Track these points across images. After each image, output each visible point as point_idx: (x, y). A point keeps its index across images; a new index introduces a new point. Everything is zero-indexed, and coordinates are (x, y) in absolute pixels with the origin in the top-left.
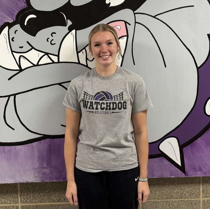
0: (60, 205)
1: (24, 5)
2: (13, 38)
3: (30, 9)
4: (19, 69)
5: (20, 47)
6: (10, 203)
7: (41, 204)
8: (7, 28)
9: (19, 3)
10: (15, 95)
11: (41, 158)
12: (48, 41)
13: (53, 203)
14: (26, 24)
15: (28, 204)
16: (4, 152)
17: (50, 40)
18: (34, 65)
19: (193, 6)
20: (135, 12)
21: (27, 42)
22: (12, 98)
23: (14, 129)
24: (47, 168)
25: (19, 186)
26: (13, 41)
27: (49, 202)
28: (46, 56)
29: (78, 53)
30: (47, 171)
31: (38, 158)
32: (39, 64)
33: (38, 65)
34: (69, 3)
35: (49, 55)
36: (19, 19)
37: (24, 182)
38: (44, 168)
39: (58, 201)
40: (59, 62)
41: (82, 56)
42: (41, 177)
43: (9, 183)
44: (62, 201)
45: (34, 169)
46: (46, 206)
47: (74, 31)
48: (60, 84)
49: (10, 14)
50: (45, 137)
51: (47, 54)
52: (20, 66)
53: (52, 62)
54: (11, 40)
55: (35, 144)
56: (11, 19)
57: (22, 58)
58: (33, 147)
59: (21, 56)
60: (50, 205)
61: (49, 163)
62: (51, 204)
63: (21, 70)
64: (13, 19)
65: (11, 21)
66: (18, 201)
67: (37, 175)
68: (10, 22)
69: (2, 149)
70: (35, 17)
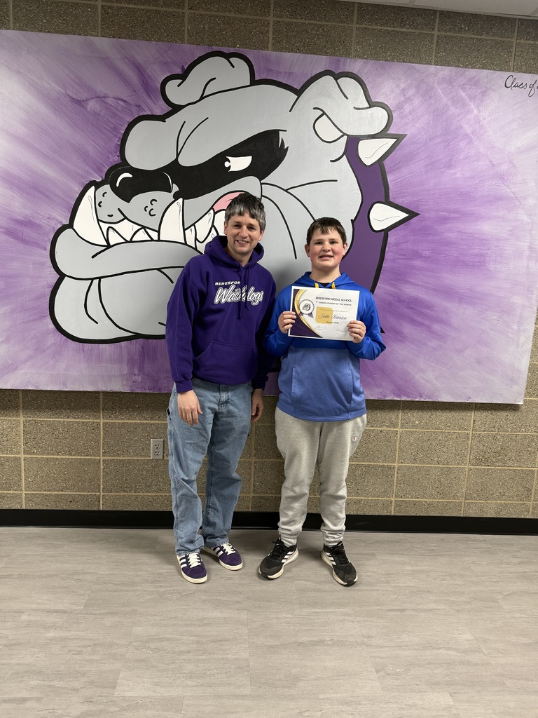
0: (154, 424)
1: (116, 159)
2: (101, 202)
3: (123, 165)
4: (106, 244)
5: (108, 216)
6: (89, 419)
7: (129, 421)
8: (93, 188)
9: (111, 156)
10: (100, 278)
11: (131, 362)
12: (146, 211)
13: (145, 422)
14: (118, 185)
15: (112, 421)
16: (83, 350)
17: (148, 209)
18: (127, 242)
19: (336, 181)
20: (262, 182)
21: (119, 209)
22: (96, 282)
23: (97, 323)
24: (139, 375)
25: (101, 396)
26: (100, 206)
27: (140, 419)
28: (143, 230)
29: (184, 230)
30: (139, 379)
31: (128, 362)
32: (133, 240)
33: (131, 241)
34: (176, 162)
35: (148, 230)
36: (110, 178)
37: (108, 390)
38: (135, 375)
39: (152, 419)
40: (159, 240)
41: (190, 235)
42: (131, 386)
43: (89, 390)
44: (156, 420)
45: (122, 375)
46: (135, 424)
47: (180, 200)
48: (159, 270)
49: (98, 170)
50: (137, 336)
51: (144, 227)
52: (107, 241)
53: (149, 239)
54: (98, 205)
55: (123, 344)
56: (99, 177)
57: (110, 230)
58: (121, 347)
59: (109, 227)
60: (141, 424)
61: (141, 370)
62: (142, 422)
63: (109, 246)
64: (101, 177)
65: (99, 180)
66: (99, 417)
67: (125, 382)
68: (97, 180)
69: (81, 347)
70: (130, 176)
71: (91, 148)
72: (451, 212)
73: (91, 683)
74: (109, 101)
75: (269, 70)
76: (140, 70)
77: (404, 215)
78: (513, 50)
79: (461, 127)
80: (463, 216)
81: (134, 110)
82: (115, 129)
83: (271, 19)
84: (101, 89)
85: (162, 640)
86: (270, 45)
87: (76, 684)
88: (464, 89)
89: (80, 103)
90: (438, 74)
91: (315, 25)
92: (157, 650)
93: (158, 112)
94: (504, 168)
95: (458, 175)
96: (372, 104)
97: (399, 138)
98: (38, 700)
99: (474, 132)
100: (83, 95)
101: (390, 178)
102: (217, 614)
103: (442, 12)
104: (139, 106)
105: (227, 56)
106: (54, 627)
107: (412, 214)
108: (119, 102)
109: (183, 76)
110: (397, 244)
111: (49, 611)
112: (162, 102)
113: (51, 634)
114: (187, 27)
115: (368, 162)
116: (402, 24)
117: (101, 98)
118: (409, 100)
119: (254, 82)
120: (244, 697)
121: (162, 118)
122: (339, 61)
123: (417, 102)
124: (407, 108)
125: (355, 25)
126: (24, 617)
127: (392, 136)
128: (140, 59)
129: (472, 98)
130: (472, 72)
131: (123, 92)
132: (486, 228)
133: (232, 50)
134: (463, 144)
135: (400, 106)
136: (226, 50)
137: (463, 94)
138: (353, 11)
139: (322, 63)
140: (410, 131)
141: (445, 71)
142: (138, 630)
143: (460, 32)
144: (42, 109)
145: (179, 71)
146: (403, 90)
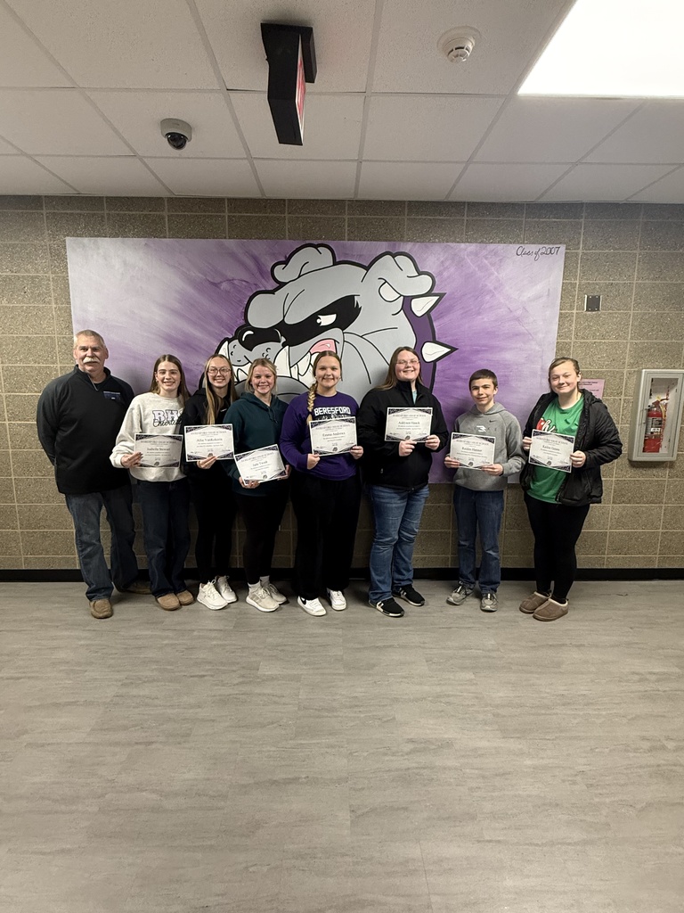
1: (243, 322)
2: (232, 352)
3: (247, 326)
5: (238, 361)
8: (227, 343)
9: (238, 320)
14: (243, 340)
19: (397, 328)
20: (344, 331)
21: (245, 356)
26: (232, 355)
29: (290, 368)
34: (283, 321)
36: (238, 335)
41: (294, 371)
47: (287, 347)
56: (230, 335)
59: (238, 369)
64: (232, 335)
65: (230, 337)
70: (252, 333)
71: (224, 316)
72: (483, 346)
73: (243, 668)
74: (235, 282)
75: (346, 254)
76: (256, 259)
77: (448, 350)
78: (523, 226)
79: (486, 285)
80: (491, 349)
81: (253, 287)
82: (241, 301)
83: (346, 217)
84: (230, 275)
85: (285, 645)
86: (346, 235)
87: (234, 668)
88: (486, 258)
89: (216, 285)
90: (466, 249)
91: (377, 219)
92: (283, 650)
93: (270, 288)
94: (519, 313)
95: (485, 320)
96: (420, 273)
97: (441, 296)
98: (212, 676)
99: (495, 288)
100: (217, 280)
101: (435, 324)
102: (321, 631)
103: (469, 203)
104: (256, 285)
105: (316, 247)
106: (215, 638)
107: (453, 349)
108: (244, 283)
109: (286, 262)
110: (443, 371)
111: (211, 630)
112: (272, 281)
113: (214, 642)
114: (287, 226)
115: (419, 314)
116: (440, 214)
117: (230, 281)
118: (447, 268)
119: (335, 263)
120: (340, 674)
121: (273, 292)
122: (395, 245)
123: (452, 270)
124: (445, 274)
125: (406, 217)
126: (195, 633)
127: (435, 295)
128: (256, 253)
129: (493, 265)
130: (492, 246)
131: (244, 276)
132: (508, 356)
133: (320, 242)
134: (488, 298)
135: (440, 273)
136: (315, 242)
137: (486, 262)
138: (404, 207)
139: (383, 246)
140: (447, 291)
141: (472, 247)
142: (269, 640)
143: (483, 216)
144: (190, 290)
145: (283, 259)
146: (442, 262)
